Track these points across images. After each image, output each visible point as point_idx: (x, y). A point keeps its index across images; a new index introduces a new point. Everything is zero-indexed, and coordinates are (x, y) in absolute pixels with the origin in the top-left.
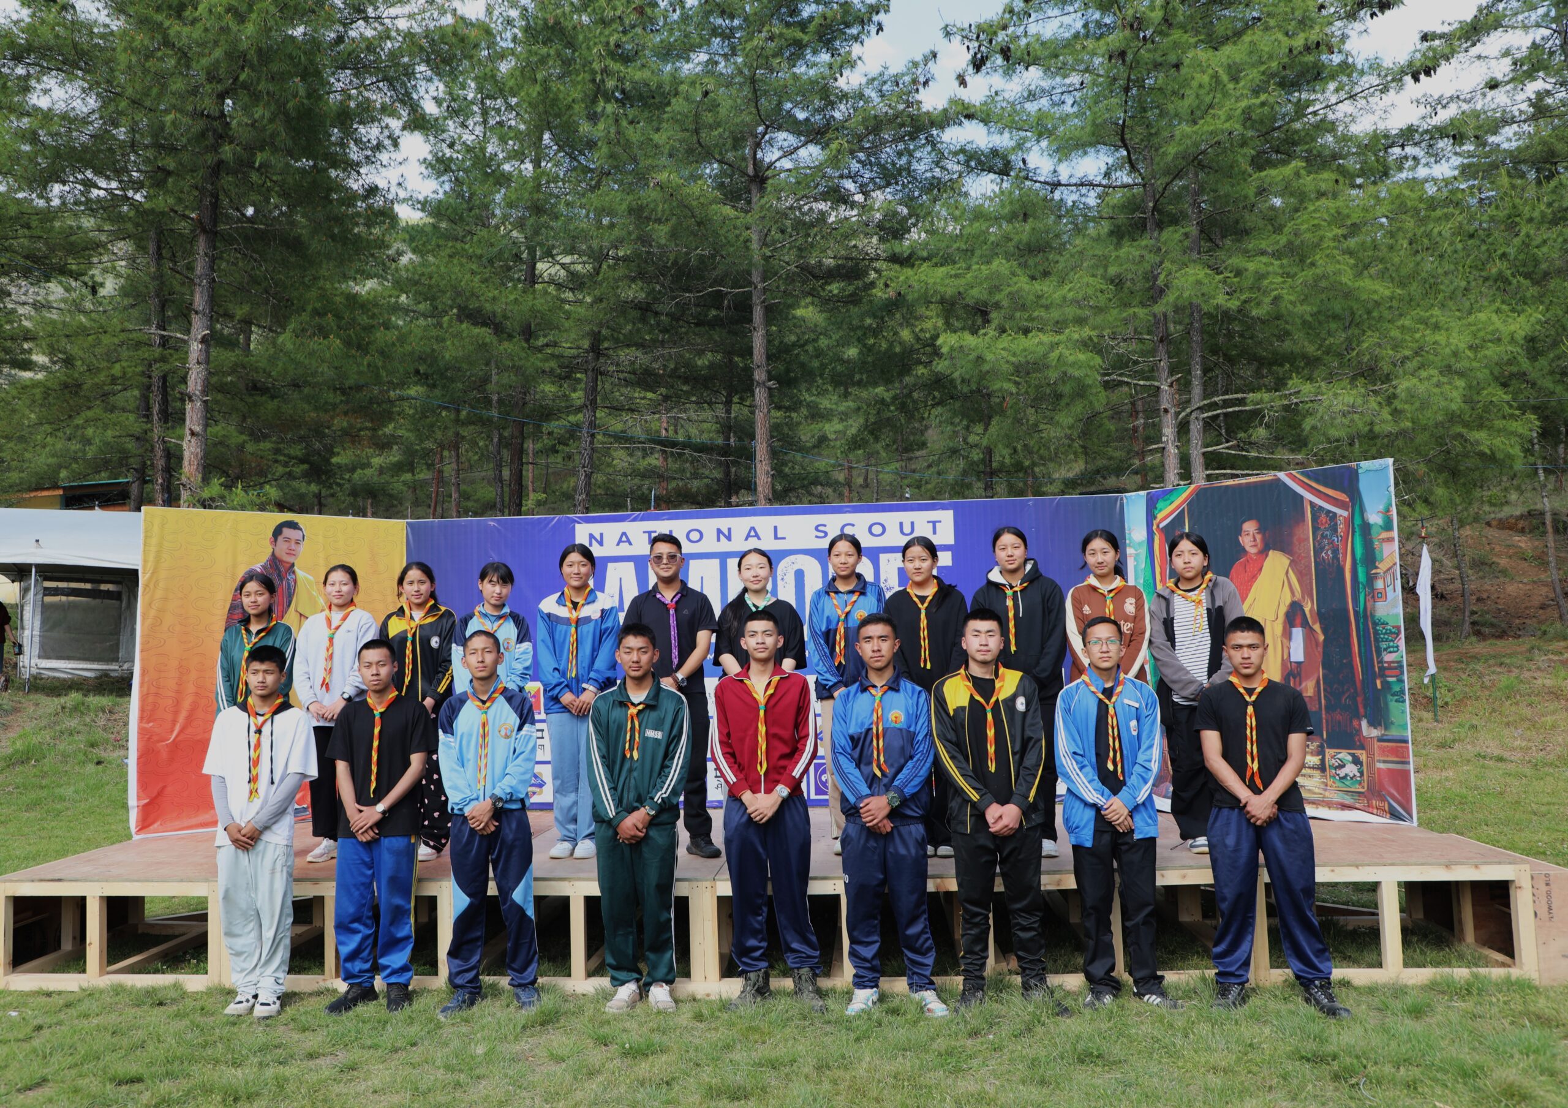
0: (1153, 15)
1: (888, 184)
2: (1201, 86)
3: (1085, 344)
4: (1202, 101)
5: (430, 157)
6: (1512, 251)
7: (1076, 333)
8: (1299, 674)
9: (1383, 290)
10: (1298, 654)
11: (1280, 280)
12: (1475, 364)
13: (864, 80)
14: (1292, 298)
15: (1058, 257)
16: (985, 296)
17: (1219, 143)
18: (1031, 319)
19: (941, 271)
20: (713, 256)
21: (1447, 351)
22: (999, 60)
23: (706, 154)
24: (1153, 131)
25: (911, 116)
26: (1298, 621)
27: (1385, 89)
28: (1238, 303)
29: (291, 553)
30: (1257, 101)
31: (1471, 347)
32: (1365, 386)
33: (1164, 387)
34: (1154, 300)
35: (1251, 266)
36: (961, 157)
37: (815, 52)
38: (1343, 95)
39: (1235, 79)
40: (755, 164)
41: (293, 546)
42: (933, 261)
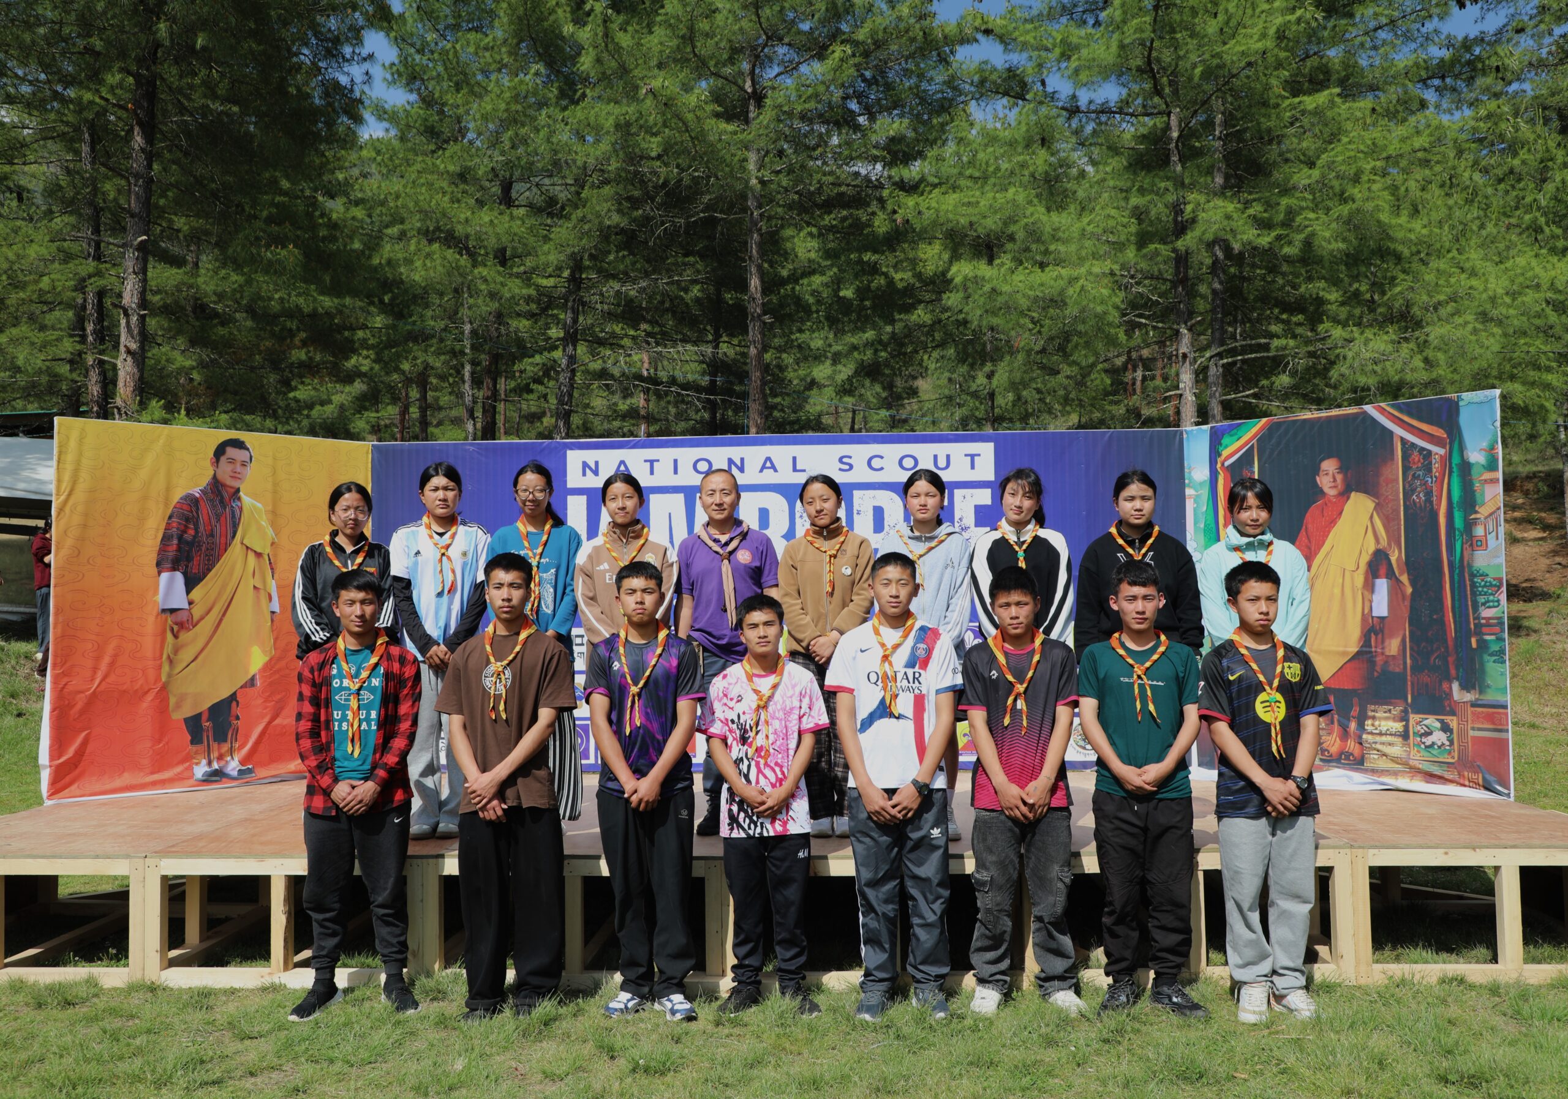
1: (896, 107)
7: (1096, 267)
8: (1382, 630)
10: (1381, 607)
11: (1312, 215)
12: (1512, 312)
14: (1327, 234)
16: (998, 227)
17: (1251, 64)
18: (1046, 252)
19: (953, 198)
20: (707, 178)
21: (1484, 296)
25: (923, 29)
26: (1383, 570)
27: (1428, 17)
28: (1268, 239)
29: (236, 476)
30: (1292, 18)
31: (1507, 294)
32: (1396, 333)
33: (1184, 331)
34: (1178, 235)
36: (976, 79)
38: (1382, 20)
40: (753, 80)
41: (239, 469)
42: (943, 188)
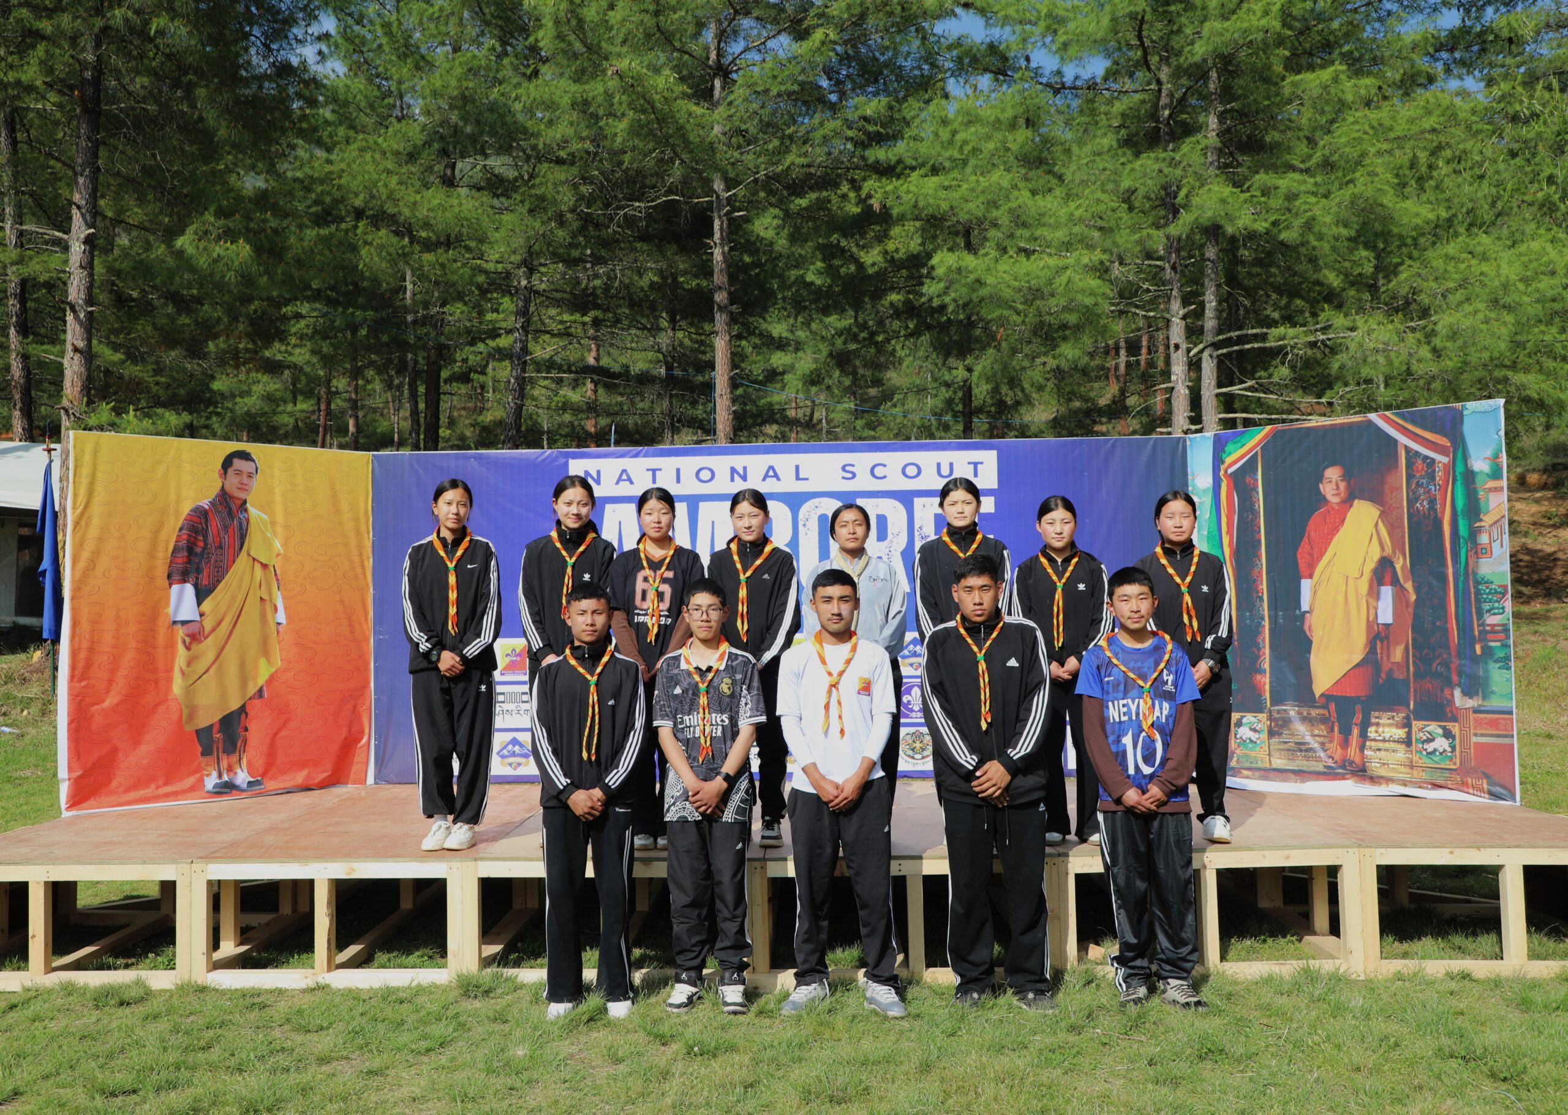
3: (1095, 270)
8: (1387, 637)
9: (1427, 213)
10: (1386, 614)
11: (1313, 200)
12: (1526, 299)
15: (1063, 170)
18: (1032, 238)
23: (664, 40)
26: (1388, 578)
28: (1266, 225)
29: (243, 488)
31: (1521, 280)
33: (1176, 320)
34: (1167, 221)
35: (1282, 184)
40: (718, 55)
41: (245, 480)
42: (922, 171)
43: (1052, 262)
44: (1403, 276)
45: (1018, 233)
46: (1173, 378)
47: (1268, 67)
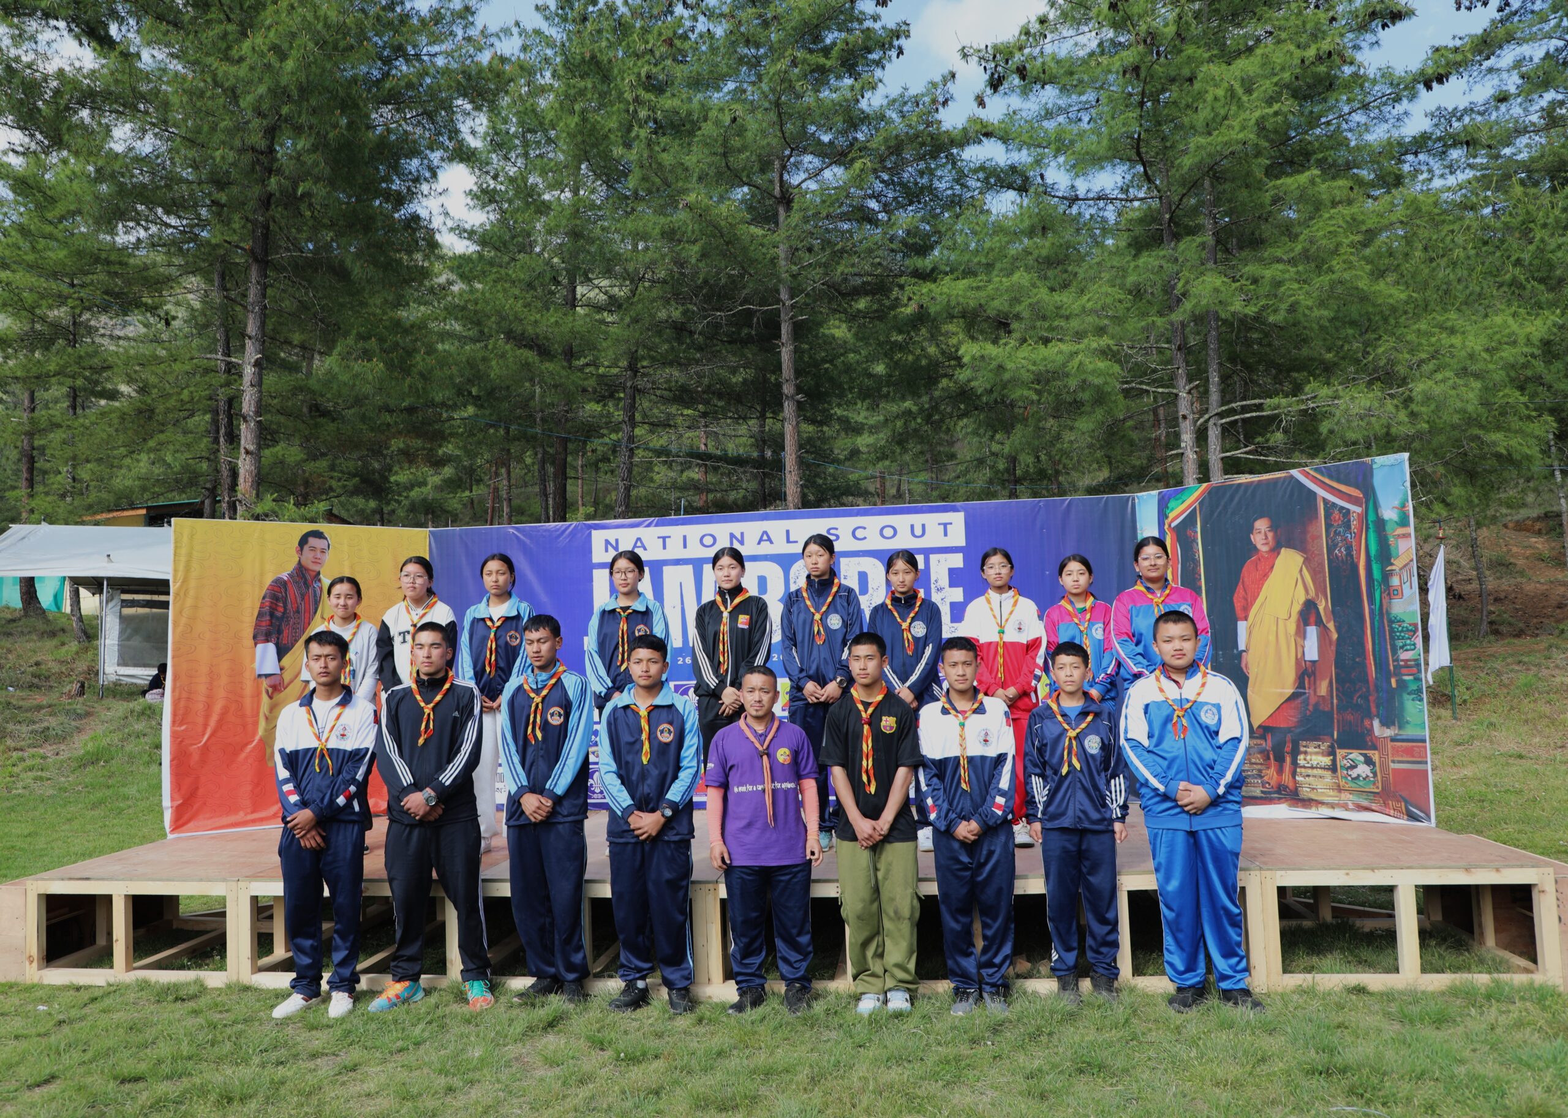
0: (1166, 30)
1: (911, 203)
2: (1216, 99)
3: (1105, 353)
4: (1217, 115)
5: (475, 188)
6: (1526, 257)
7: (1094, 342)
8: (1314, 673)
9: (1399, 294)
10: (1312, 652)
11: (1296, 286)
12: (1491, 366)
13: (885, 102)
14: (1310, 303)
15: (1077, 269)
16: (1006, 308)
17: (1233, 153)
18: (1051, 329)
19: (963, 283)
20: (742, 276)
21: (1463, 353)
22: (1016, 80)
23: (734, 177)
24: (1168, 144)
25: (931, 135)
26: (1312, 619)
27: (1398, 99)
29: (317, 562)
30: (1270, 111)
31: (1487, 350)
32: (1382, 390)
33: (1183, 394)
34: (1171, 309)
35: (1268, 273)
36: (981, 175)
37: (839, 77)
38: (1356, 105)
39: (1249, 91)
40: (781, 186)
41: (319, 555)
42: (956, 274)
43: (1064, 347)
44: (1380, 350)
45: (1038, 324)
46: (1183, 445)
47: (1249, 174)
